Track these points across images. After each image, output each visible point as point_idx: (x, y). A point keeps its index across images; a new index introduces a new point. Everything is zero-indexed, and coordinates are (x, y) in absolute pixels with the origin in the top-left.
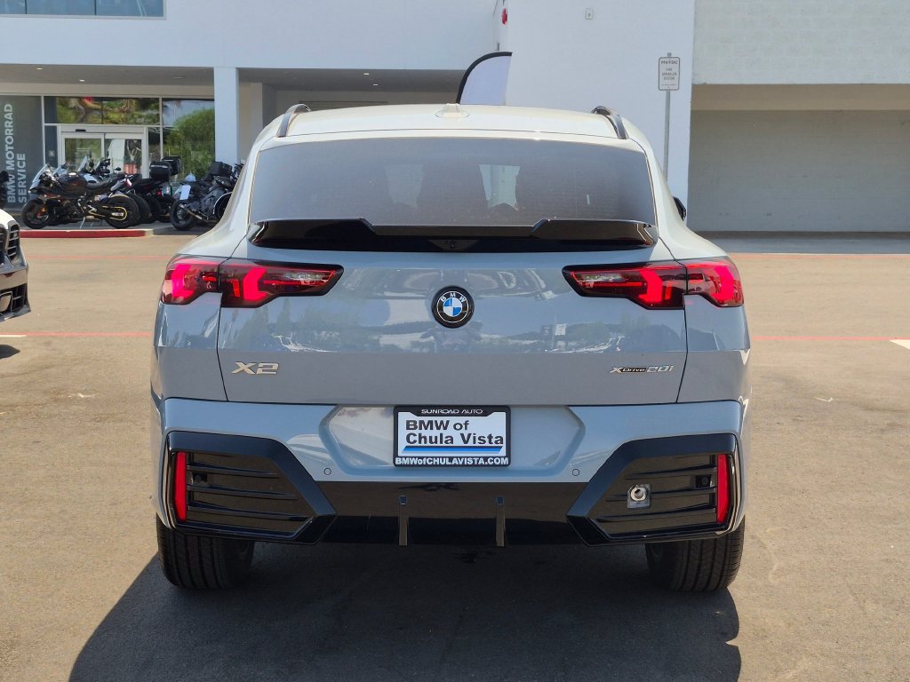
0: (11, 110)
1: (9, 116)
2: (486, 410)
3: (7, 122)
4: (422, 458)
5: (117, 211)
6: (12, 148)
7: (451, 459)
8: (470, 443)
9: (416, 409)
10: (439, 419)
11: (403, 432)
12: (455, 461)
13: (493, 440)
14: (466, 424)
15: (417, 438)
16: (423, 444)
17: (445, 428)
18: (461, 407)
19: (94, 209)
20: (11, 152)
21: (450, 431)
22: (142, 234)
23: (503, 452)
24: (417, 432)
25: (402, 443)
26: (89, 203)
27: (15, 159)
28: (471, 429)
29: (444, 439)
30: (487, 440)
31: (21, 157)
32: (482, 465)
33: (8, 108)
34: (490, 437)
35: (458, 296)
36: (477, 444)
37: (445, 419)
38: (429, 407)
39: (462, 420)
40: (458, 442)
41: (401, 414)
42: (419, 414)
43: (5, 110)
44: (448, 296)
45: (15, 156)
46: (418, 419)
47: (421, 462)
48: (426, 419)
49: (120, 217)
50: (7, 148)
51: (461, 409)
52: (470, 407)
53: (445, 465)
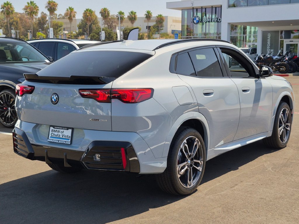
0: (270, 35)
1: (269, 37)
2: (68, 128)
3: (268, 39)
4: (53, 140)
5: (282, 68)
6: (269, 47)
7: (59, 141)
8: (63, 137)
9: (54, 127)
10: (58, 130)
11: (51, 133)
12: (59, 142)
13: (68, 137)
14: (63, 132)
15: (53, 134)
16: (54, 136)
17: (59, 132)
18: (62, 127)
19: (274, 67)
20: (269, 49)
21: (60, 134)
22: (288, 75)
23: (70, 141)
24: (53, 133)
25: (50, 136)
26: (273, 65)
27: (270, 51)
28: (64, 134)
29: (58, 135)
30: (67, 137)
31: (272, 50)
32: (64, 144)
33: (269, 35)
34: (68, 136)
35: (55, 96)
36: (65, 138)
37: (59, 130)
38: (56, 126)
39: (62, 130)
40: (61, 137)
41: (51, 127)
42: (54, 128)
43: (268, 36)
44: (53, 96)
45: (270, 50)
46: (54, 129)
47: (53, 141)
48: (55, 129)
49: (283, 70)
50: (268, 47)
51: (63, 128)
52: (64, 127)
53: (57, 143)
